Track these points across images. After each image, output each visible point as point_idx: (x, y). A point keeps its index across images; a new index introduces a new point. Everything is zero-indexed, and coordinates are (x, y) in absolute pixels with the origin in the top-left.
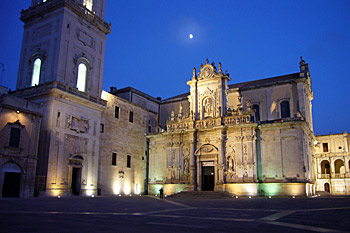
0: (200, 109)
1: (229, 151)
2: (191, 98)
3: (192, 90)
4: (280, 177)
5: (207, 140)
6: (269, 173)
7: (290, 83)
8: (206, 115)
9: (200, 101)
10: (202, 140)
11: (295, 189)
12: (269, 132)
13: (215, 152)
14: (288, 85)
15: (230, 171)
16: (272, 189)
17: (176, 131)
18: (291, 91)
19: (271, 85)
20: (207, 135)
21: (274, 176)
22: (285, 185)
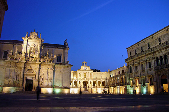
0: (28, 52)
1: (41, 73)
2: (24, 46)
3: (25, 42)
4: (61, 86)
5: (31, 67)
6: (57, 84)
7: (63, 49)
8: (31, 56)
9: (29, 48)
10: (28, 67)
11: (66, 91)
12: (58, 68)
13: (34, 73)
14: (62, 49)
15: (41, 82)
16: (58, 91)
17: (14, 61)
18: (62, 52)
19: (55, 48)
20: (31, 65)
21: (59, 86)
22: (63, 89)
